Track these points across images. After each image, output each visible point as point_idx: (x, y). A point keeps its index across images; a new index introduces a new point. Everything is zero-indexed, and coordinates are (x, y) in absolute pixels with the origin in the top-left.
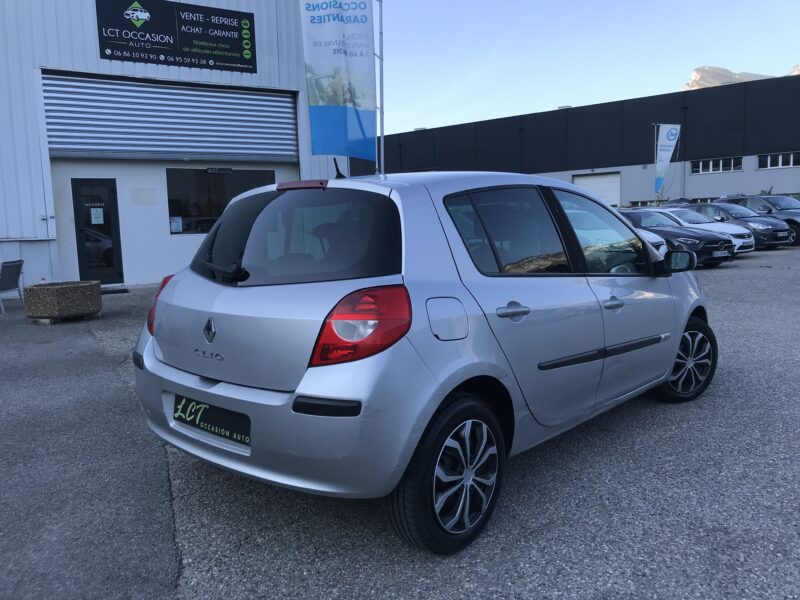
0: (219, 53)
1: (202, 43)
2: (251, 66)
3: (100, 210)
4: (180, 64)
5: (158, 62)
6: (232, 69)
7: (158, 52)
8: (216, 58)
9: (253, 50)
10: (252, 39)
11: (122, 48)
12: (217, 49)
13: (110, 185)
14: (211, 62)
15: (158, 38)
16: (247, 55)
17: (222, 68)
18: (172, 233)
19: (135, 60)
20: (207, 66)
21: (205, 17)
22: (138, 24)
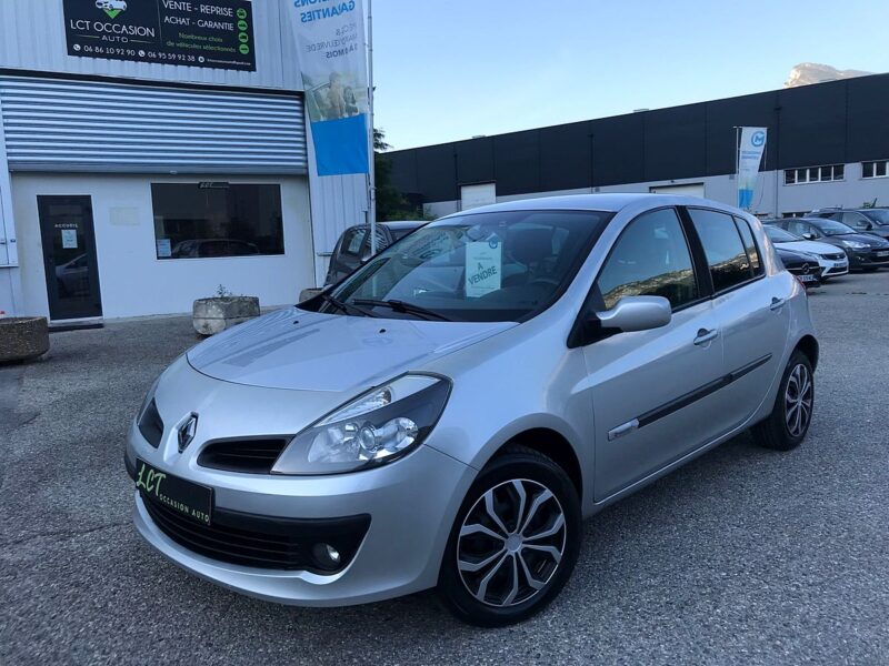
0: (211, 48)
1: (188, 37)
2: (249, 63)
3: (73, 232)
4: (163, 61)
5: (137, 59)
6: (226, 67)
7: (137, 48)
8: (206, 54)
9: (251, 44)
10: (250, 31)
11: (93, 43)
12: (206, 43)
13: (84, 203)
14: (201, 59)
15: (136, 31)
16: (244, 50)
17: (214, 66)
18: (158, 258)
19: (109, 57)
20: (197, 64)
21: (192, 6)
22: (112, 15)
